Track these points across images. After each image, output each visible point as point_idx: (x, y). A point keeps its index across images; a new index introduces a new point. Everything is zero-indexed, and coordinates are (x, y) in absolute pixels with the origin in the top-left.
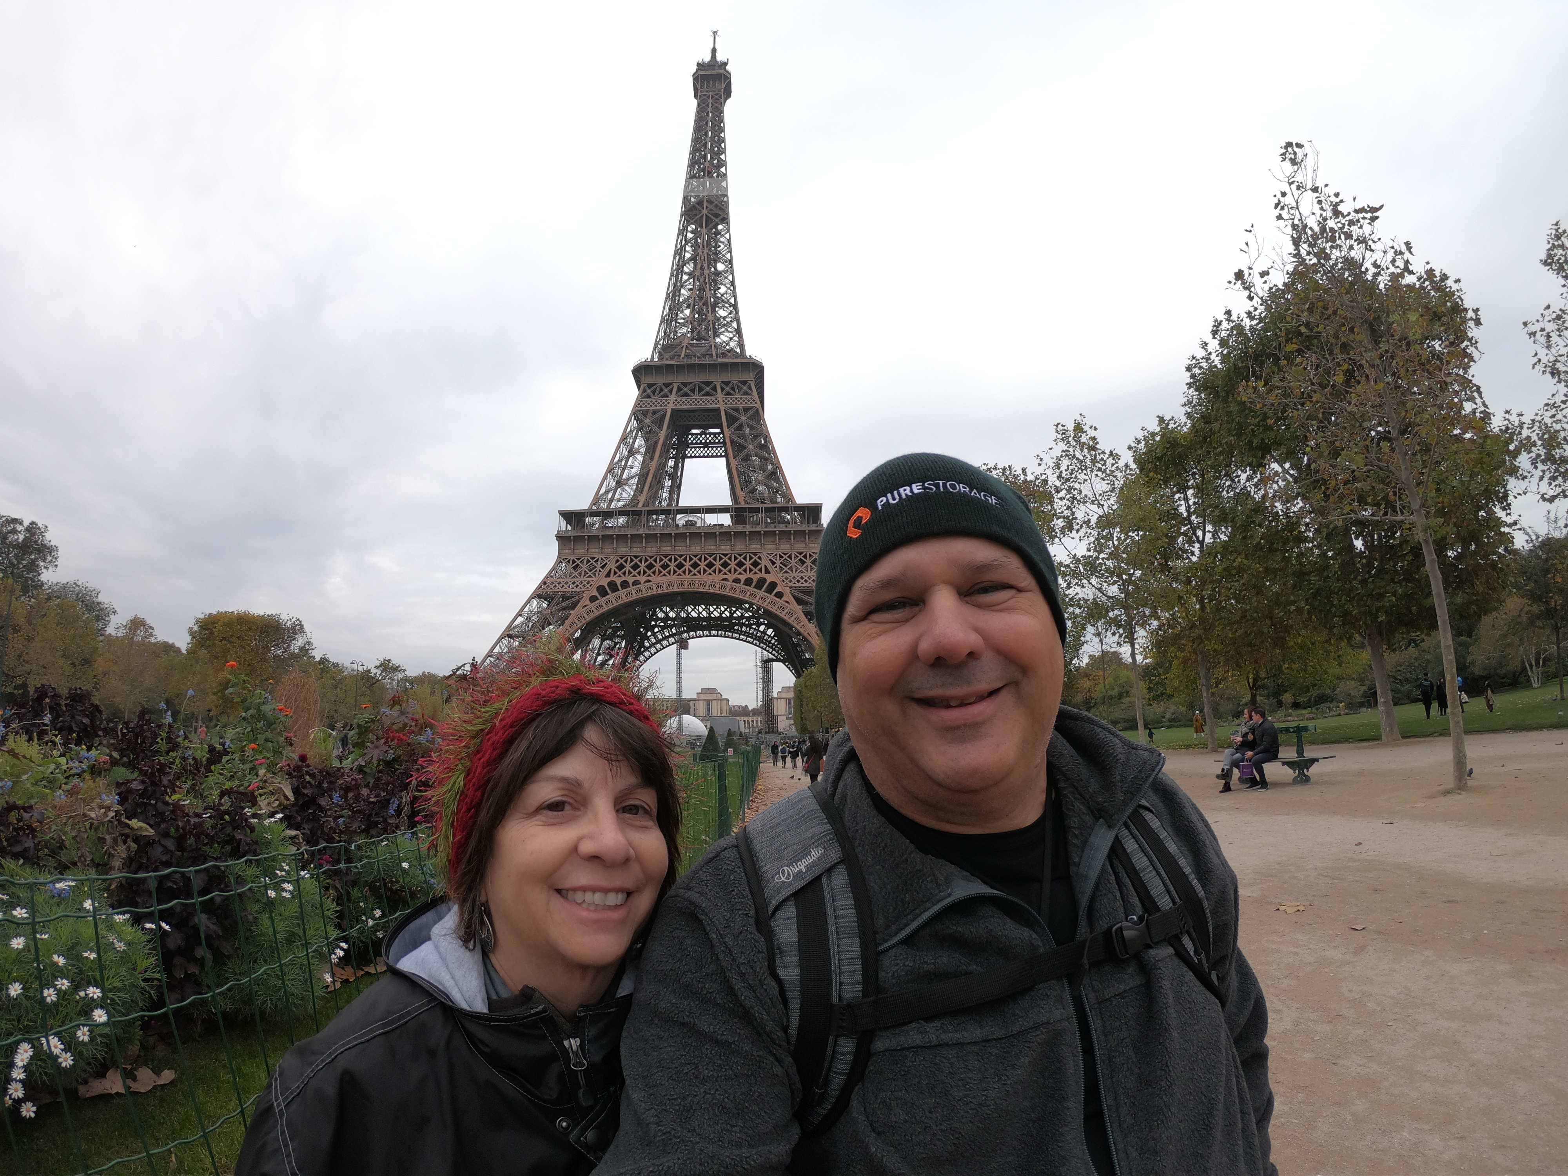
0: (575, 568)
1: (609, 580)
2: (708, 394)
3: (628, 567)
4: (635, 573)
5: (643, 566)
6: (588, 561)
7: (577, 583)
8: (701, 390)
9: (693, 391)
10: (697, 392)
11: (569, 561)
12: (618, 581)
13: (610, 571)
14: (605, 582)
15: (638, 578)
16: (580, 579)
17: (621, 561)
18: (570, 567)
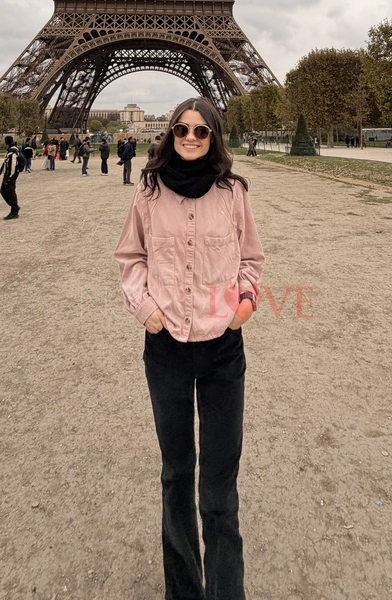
0: (67, 20)
1: (91, 29)
3: (105, 21)
4: (109, 25)
5: (115, 22)
6: (76, 16)
7: (69, 31)
11: (62, 16)
12: (99, 30)
13: (92, 23)
14: (89, 31)
15: (112, 29)
16: (71, 28)
17: (100, 17)
18: (64, 19)
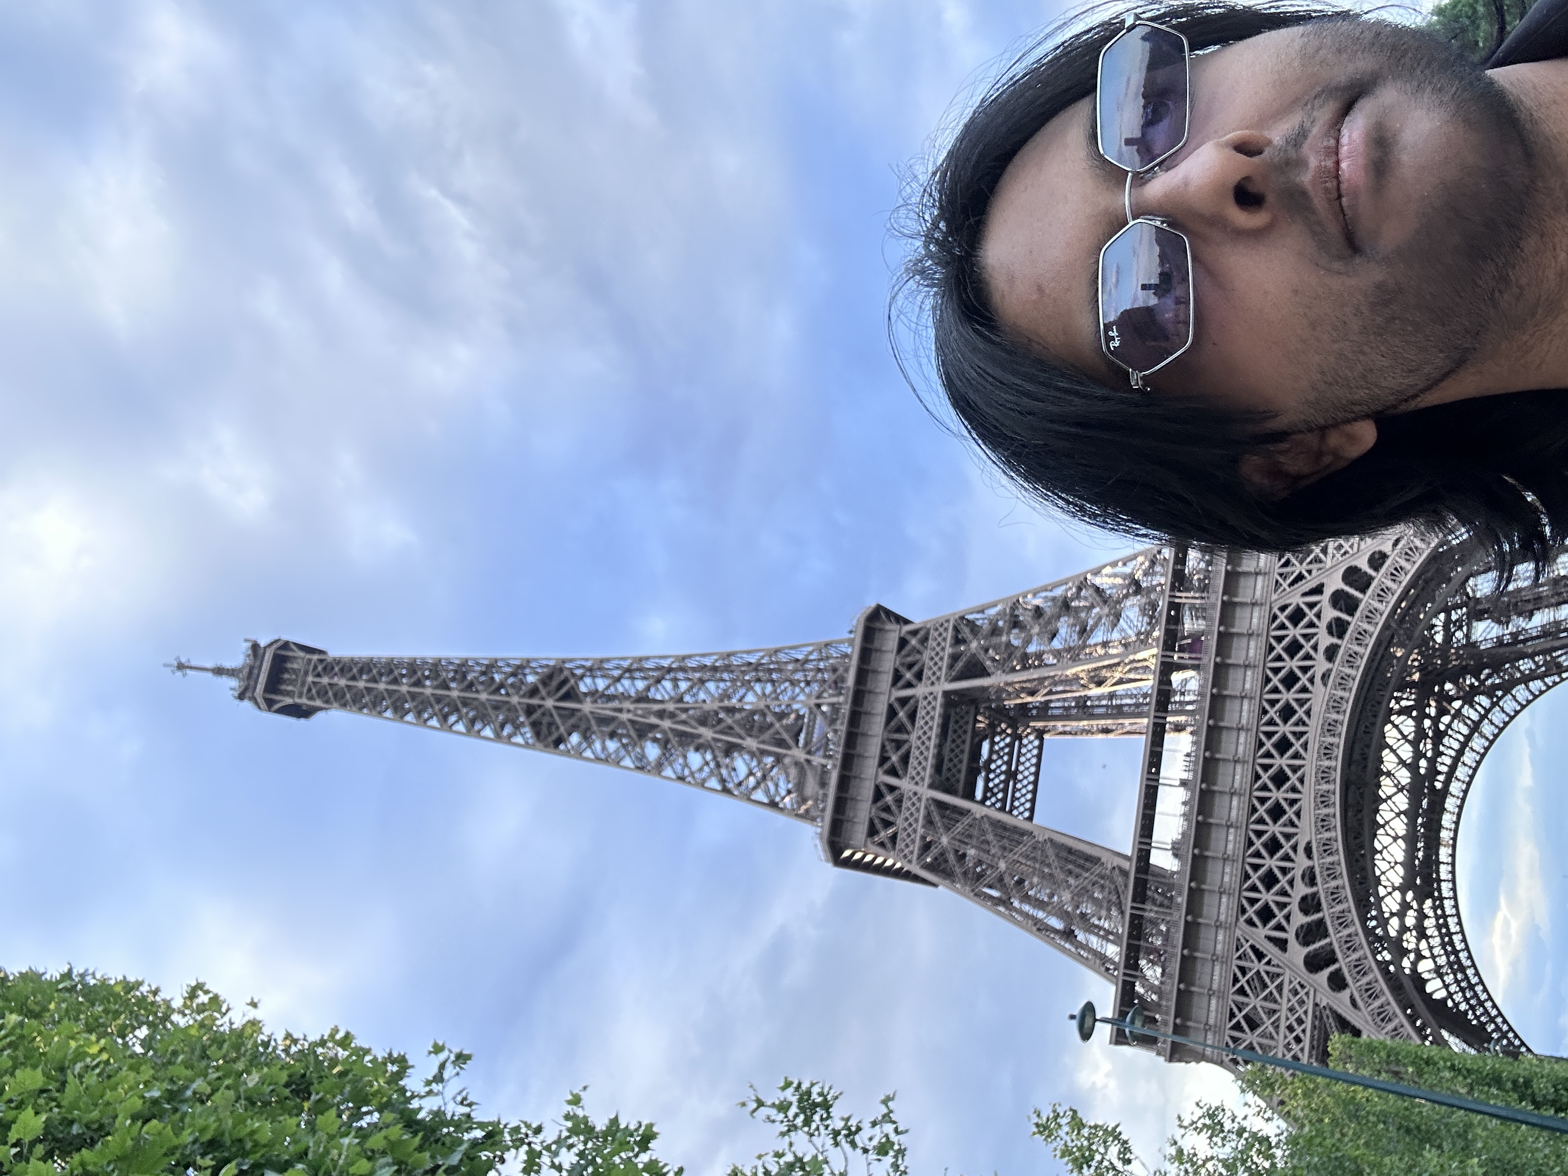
0: (1253, 1024)
1: (1293, 944)
2: (912, 716)
3: (1268, 897)
4: (1283, 881)
5: (1272, 863)
6: (1242, 991)
7: (1292, 1019)
8: (901, 729)
9: (898, 744)
10: (904, 737)
11: (1235, 1040)
12: (1300, 919)
13: (1270, 939)
14: (1298, 953)
15: (1298, 873)
16: (1284, 1013)
17: (1251, 912)
18: (1250, 1037)
